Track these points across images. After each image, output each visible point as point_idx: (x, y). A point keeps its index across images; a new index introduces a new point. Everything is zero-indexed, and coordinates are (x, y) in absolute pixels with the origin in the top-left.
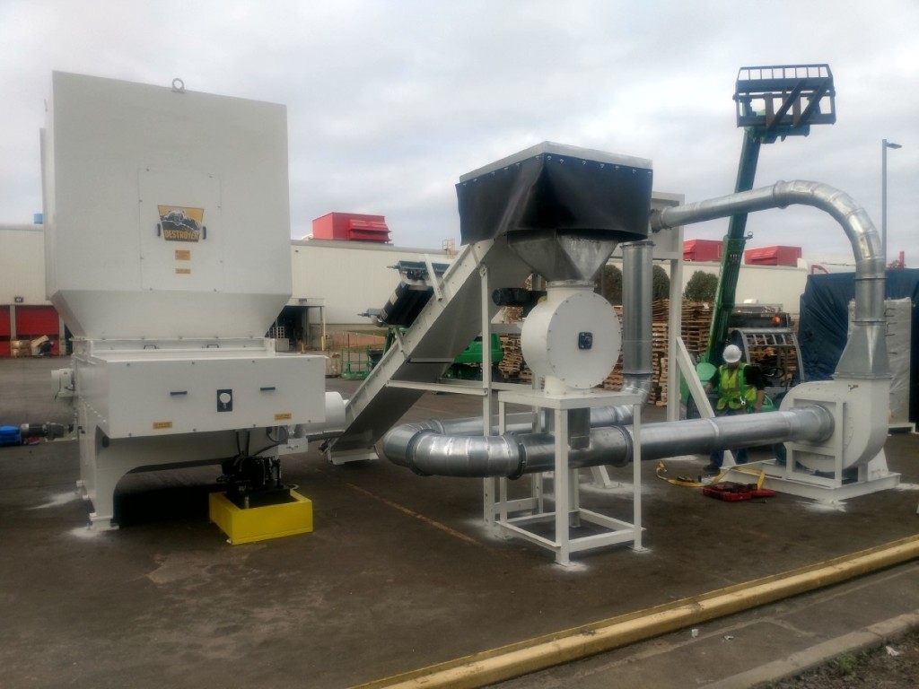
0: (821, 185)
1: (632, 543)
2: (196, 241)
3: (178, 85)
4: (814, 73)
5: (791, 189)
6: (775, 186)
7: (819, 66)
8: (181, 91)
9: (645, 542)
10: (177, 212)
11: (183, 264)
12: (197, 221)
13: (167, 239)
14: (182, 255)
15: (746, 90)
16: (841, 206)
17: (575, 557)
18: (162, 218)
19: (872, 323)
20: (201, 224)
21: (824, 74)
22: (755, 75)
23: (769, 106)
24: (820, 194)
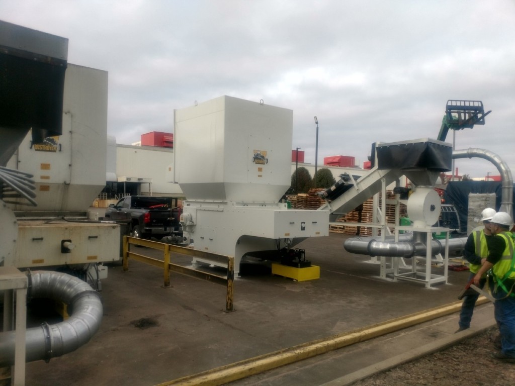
0: (488, 151)
1: (445, 282)
2: (264, 164)
3: (262, 102)
4: (476, 104)
5: (475, 151)
6: (468, 149)
7: (478, 102)
8: (262, 104)
9: (448, 282)
10: (259, 153)
11: (260, 173)
12: (265, 156)
13: (256, 163)
14: (260, 170)
15: (450, 109)
16: (496, 160)
17: (433, 285)
18: (255, 155)
19: (508, 204)
20: (266, 158)
21: (480, 105)
22: (454, 104)
23: (460, 116)
24: (488, 154)
